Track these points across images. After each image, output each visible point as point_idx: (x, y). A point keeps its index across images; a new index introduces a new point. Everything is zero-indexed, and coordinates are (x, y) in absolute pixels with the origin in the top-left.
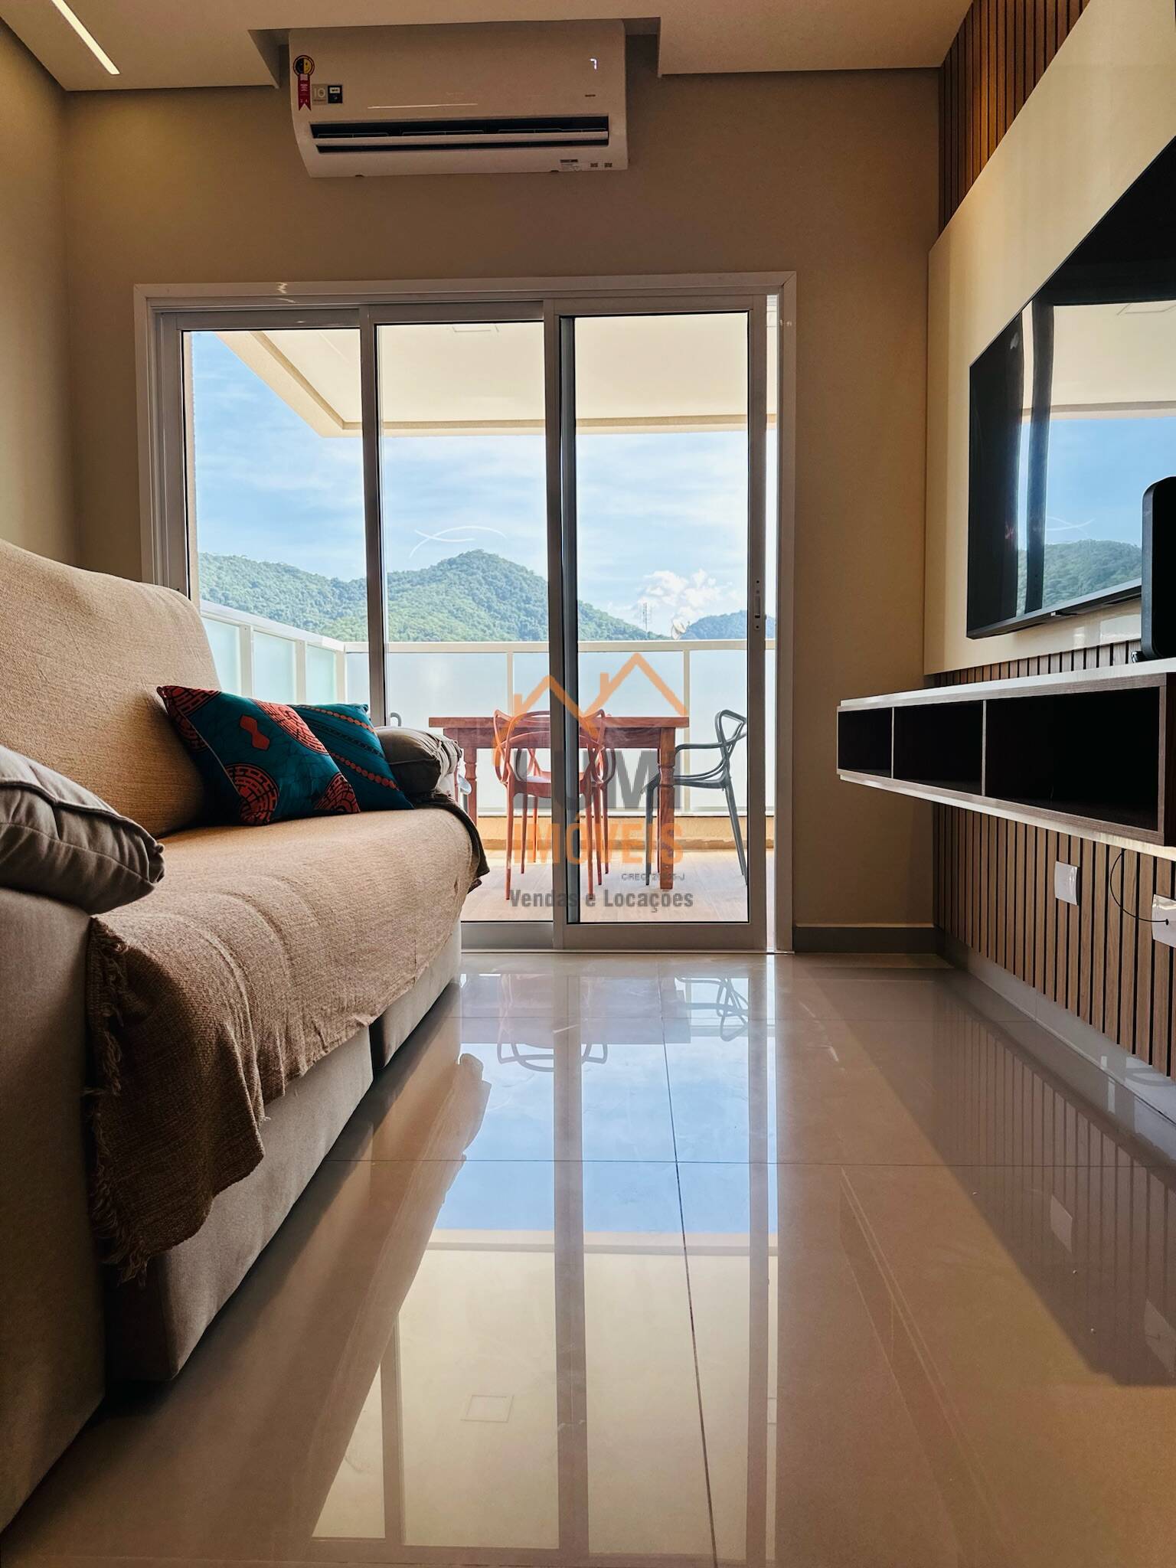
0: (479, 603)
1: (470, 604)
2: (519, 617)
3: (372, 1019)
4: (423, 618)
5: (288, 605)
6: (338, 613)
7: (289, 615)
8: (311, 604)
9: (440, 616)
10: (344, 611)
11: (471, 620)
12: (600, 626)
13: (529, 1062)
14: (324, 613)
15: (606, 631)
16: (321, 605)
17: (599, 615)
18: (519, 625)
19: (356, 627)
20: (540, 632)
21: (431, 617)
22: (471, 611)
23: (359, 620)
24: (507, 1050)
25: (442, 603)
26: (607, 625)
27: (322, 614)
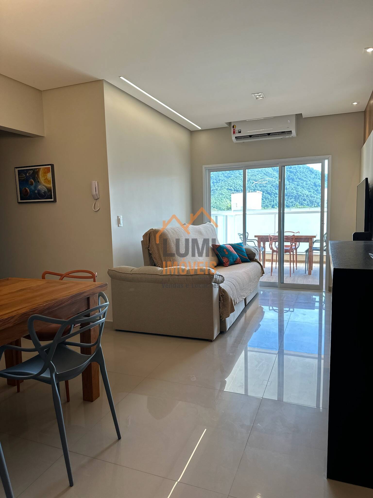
0: (274, 170)
1: (271, 170)
2: (288, 174)
3: (245, 298)
4: (255, 176)
5: (214, 175)
6: (229, 176)
7: (214, 177)
8: (221, 174)
9: (261, 175)
10: (231, 175)
11: (271, 176)
12: (316, 175)
13: (276, 310)
14: (225, 176)
15: (318, 177)
16: (224, 174)
17: (316, 171)
18: (287, 176)
19: (234, 180)
20: (294, 178)
21: (258, 176)
22: (271, 173)
23: (235, 178)
24: (271, 308)
25: (262, 171)
26: (318, 174)
27: (224, 177)
